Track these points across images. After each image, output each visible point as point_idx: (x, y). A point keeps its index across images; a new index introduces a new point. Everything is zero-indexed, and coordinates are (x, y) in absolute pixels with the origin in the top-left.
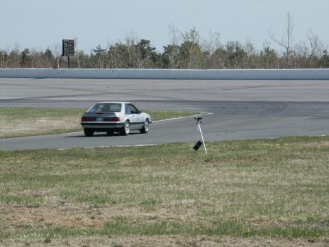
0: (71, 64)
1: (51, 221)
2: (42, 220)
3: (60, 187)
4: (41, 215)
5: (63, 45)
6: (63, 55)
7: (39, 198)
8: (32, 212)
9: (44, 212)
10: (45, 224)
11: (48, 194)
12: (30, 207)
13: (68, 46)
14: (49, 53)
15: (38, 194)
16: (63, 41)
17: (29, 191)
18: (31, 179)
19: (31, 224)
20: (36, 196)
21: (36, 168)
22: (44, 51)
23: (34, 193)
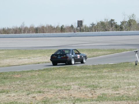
0: (81, 30)
1: (75, 96)
2: (71, 95)
3: (78, 82)
4: (71, 93)
5: (78, 23)
6: (78, 27)
7: (70, 86)
8: (67, 92)
9: (72, 92)
10: (73, 97)
11: (73, 85)
12: (66, 90)
13: (80, 23)
14: (72, 26)
15: (69, 85)
16: (78, 21)
17: (65, 83)
18: (66, 78)
19: (67, 97)
20: (68, 86)
21: (68, 74)
22: (70, 26)
23: (68, 84)
